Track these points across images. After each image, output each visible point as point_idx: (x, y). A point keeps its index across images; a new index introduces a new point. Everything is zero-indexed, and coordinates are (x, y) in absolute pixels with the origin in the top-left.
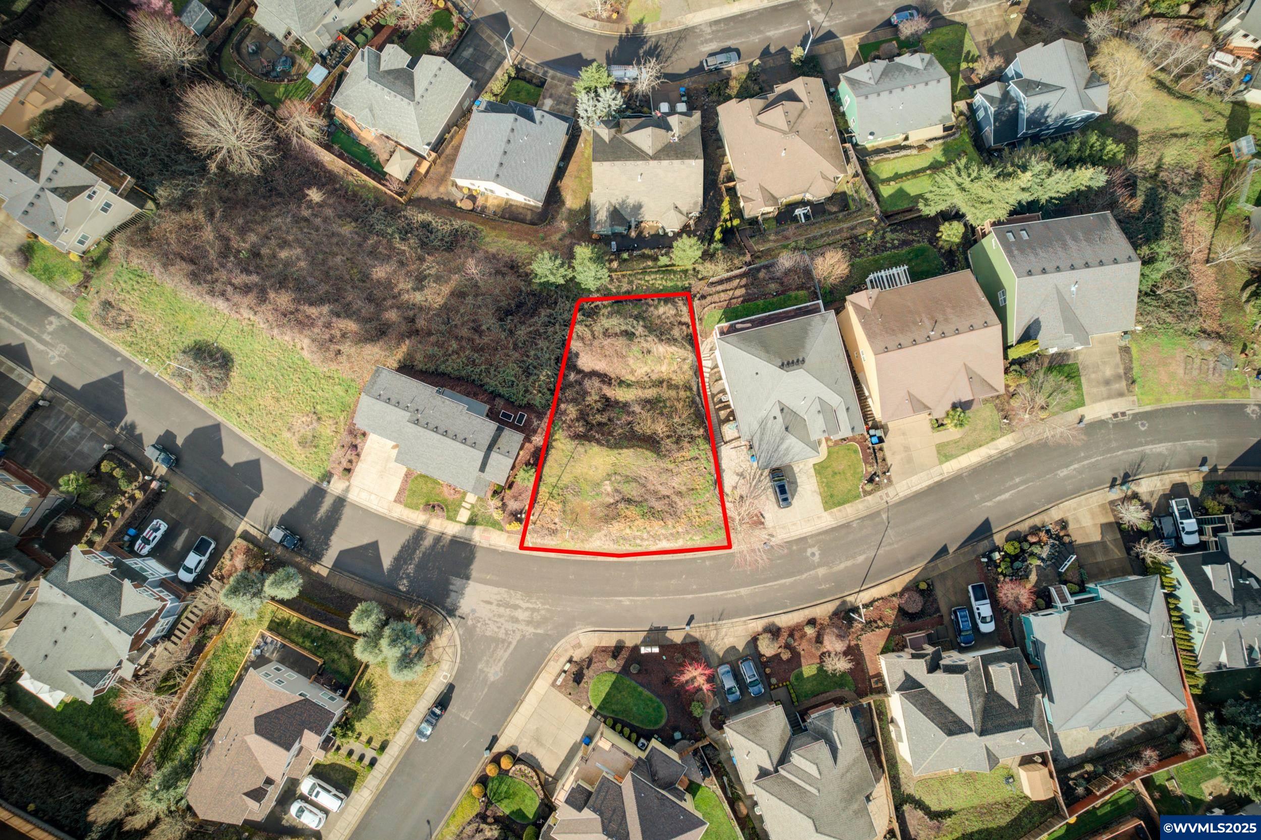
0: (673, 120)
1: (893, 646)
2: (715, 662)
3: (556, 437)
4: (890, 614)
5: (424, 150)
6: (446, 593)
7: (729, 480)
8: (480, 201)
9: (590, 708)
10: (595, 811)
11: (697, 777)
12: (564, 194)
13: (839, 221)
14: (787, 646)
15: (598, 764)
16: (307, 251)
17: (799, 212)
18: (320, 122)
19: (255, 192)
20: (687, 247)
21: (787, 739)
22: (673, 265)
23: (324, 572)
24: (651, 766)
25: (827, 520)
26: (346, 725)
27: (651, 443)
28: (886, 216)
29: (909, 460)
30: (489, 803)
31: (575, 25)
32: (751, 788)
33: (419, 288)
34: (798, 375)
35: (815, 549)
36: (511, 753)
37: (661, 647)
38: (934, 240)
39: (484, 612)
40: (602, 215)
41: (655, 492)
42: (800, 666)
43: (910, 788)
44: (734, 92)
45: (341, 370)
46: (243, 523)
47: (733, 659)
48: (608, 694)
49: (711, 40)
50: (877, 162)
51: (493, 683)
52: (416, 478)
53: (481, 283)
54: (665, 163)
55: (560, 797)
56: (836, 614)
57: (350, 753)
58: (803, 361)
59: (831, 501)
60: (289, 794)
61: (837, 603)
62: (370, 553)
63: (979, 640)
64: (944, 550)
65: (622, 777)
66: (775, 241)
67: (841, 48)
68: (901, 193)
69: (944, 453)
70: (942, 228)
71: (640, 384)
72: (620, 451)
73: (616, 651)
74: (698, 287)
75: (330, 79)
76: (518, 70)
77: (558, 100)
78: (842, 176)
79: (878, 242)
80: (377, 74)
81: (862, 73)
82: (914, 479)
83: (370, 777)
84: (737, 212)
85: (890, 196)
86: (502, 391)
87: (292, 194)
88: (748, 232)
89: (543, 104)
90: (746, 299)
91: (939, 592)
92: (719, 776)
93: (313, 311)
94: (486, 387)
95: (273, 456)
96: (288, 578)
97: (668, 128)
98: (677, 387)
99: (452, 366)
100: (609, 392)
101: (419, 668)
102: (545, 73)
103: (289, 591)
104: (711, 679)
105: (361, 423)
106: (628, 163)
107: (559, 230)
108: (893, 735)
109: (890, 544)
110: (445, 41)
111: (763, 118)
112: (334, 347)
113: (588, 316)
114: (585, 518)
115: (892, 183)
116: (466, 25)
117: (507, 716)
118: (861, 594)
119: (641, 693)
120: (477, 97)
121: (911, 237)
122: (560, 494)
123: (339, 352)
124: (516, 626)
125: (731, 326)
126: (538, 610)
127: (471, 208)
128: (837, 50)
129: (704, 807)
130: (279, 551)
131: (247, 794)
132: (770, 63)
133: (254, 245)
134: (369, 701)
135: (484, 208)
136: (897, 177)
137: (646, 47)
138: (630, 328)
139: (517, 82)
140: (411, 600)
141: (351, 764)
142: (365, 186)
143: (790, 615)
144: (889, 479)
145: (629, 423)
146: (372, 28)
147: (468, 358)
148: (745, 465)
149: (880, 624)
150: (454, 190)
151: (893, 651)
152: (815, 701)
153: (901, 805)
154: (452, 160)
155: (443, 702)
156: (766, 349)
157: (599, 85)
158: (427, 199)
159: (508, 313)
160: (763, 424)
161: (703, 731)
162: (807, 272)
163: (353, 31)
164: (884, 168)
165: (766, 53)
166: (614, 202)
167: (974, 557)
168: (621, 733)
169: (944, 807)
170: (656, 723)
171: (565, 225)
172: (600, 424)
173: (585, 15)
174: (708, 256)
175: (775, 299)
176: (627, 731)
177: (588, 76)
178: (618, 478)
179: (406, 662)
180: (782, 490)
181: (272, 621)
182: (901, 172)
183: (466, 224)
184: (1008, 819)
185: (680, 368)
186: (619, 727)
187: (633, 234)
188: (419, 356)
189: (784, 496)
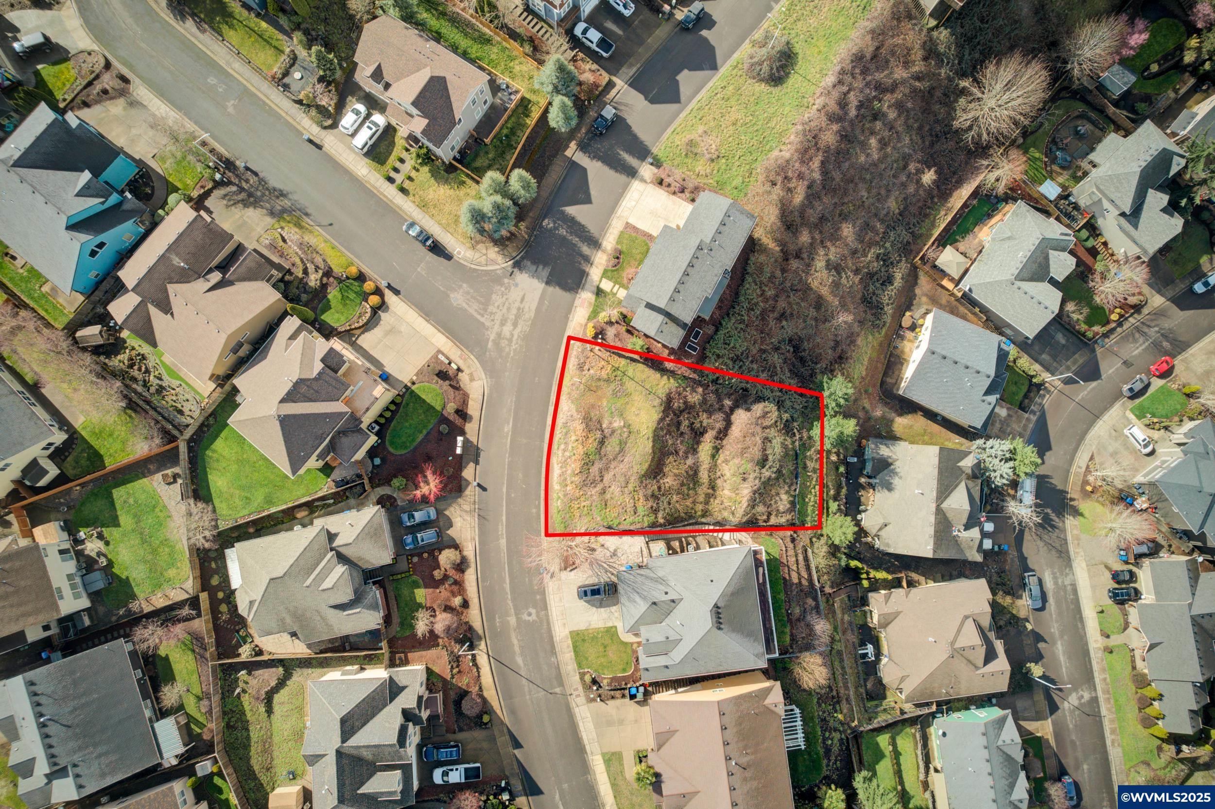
0: (975, 533)
1: (432, 679)
2: (441, 506)
3: (672, 380)
4: (463, 682)
5: (965, 285)
6: (536, 261)
7: (612, 542)
8: (909, 335)
9: (414, 383)
10: (320, 374)
11: (337, 475)
12: (910, 416)
13: (856, 688)
14: (446, 577)
15: (361, 383)
16: (875, 165)
17: (870, 649)
18: (1001, 189)
19: (937, 121)
20: (844, 529)
21: (360, 564)
22: (828, 515)
23: (569, 153)
24: (353, 432)
25: (561, 633)
26: (428, 158)
27: (656, 470)
28: (857, 736)
29: (610, 723)
30: (340, 280)
31: (1082, 447)
32: (319, 523)
33: (829, 266)
34: (706, 622)
35: (534, 617)
36: (382, 306)
37: (461, 456)
38: (828, 781)
39: (515, 295)
40: (884, 451)
41: (607, 469)
42: (426, 587)
43: (298, 676)
44: (999, 599)
45: (758, 185)
46: (623, 84)
47: (441, 524)
48: (424, 401)
49: (1056, 583)
50: (914, 736)
51: (448, 296)
52: (646, 244)
53: (827, 325)
54: (932, 519)
55: (336, 344)
56: (470, 628)
57: (402, 161)
58: (720, 629)
59: (579, 639)
60: (373, 104)
61: (480, 632)
62: (582, 196)
63: (427, 766)
64: (517, 745)
65: (347, 403)
66: (842, 620)
67: (1039, 717)
68: (879, 755)
69: (612, 759)
70: (840, 791)
71: (713, 468)
72: (651, 440)
73: (462, 414)
74: (804, 537)
75: (1044, 202)
76: (1040, 386)
77: (1005, 422)
78: (903, 697)
79: (832, 723)
80: (1045, 247)
81: (1010, 734)
82: (590, 726)
83: (378, 176)
84: (875, 586)
85: (877, 744)
86: (721, 333)
87: (932, 156)
88: (853, 594)
89: (1002, 407)
90: (787, 583)
91: (478, 734)
92: (334, 496)
93: (816, 164)
94: (726, 319)
95: (682, 115)
96: (567, 119)
97: (967, 527)
98: (707, 503)
99: (750, 289)
100: (709, 436)
101: (470, 229)
102: (1034, 413)
103: (555, 119)
104: (425, 500)
105: (704, 197)
106: (935, 482)
107: (874, 408)
108: (348, 668)
109: (530, 691)
110: (1075, 316)
111: (970, 623)
112: (779, 179)
113: (785, 425)
114: (591, 399)
115: (891, 748)
116: (1090, 340)
117: (416, 306)
118: (486, 656)
119: (421, 432)
120: (1014, 343)
121: (833, 758)
122: (616, 377)
123: (774, 184)
124: (498, 322)
125: (761, 563)
126: (510, 345)
127: (903, 324)
128: (1037, 712)
129: (308, 478)
130: (593, 114)
131: (379, 66)
132: (1028, 641)
133: (885, 115)
134: (446, 181)
135: (902, 338)
136: (897, 754)
137: (1053, 516)
138: (769, 463)
139: (1027, 383)
140: (533, 229)
141: (392, 161)
142: (933, 226)
143: (475, 584)
144: (593, 700)
145: (677, 452)
146: (1094, 247)
147: (756, 304)
148: (623, 559)
149: (455, 671)
150: (923, 310)
151: (428, 679)
152: (391, 595)
153: (283, 666)
154: (953, 311)
155: (437, 249)
156: (735, 594)
157: (1017, 463)
158: (916, 284)
159: (797, 349)
160: (661, 580)
161: (378, 486)
162: (808, 647)
163: (1092, 228)
164: (907, 742)
165: (1038, 638)
166: (897, 464)
167: (507, 773)
168: (387, 409)
169: (276, 707)
170: (392, 443)
171: (878, 413)
172: (679, 424)
173: (1092, 458)
174: (834, 550)
175: (783, 611)
176: (388, 414)
177: (1028, 453)
178: (625, 435)
179: (478, 217)
180: (595, 592)
181: (530, 101)
182: (902, 759)
183: (888, 319)
184: (256, 768)
185: (725, 509)
186: (393, 407)
187: (863, 480)
188: (762, 258)
189: (589, 593)
